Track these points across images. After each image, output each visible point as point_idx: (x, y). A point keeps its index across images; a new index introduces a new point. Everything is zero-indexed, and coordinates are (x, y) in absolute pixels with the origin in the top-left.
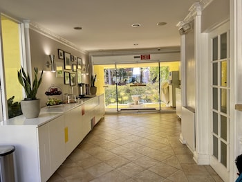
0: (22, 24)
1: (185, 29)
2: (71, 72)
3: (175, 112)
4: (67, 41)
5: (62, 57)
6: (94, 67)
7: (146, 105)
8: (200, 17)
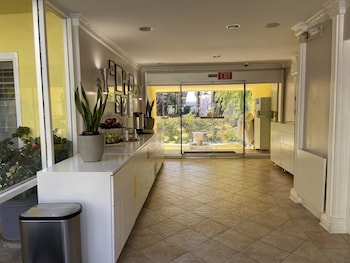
0: (69, 20)
1: (312, 33)
2: (122, 94)
3: (269, 157)
4: (119, 49)
5: (113, 73)
6: (148, 88)
7: (214, 146)
8: (342, 16)
